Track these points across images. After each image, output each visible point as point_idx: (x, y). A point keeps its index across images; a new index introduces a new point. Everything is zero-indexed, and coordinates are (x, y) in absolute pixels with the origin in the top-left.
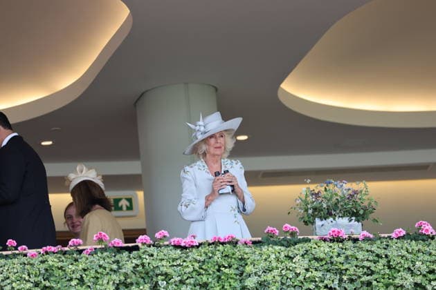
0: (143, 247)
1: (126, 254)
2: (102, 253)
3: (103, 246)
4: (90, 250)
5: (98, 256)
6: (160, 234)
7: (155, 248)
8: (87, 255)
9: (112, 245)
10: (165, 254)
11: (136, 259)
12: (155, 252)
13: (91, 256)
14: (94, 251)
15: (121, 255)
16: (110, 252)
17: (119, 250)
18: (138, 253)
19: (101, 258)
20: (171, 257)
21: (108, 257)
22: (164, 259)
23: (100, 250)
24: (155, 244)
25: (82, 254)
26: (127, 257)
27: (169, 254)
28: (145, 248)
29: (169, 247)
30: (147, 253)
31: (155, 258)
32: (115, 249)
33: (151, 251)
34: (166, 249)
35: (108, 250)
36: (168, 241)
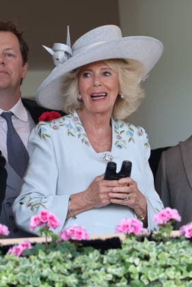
0: (129, 241)
1: (94, 254)
2: (47, 254)
3: (50, 239)
4: (23, 246)
5: (38, 258)
6: (163, 215)
7: (152, 244)
8: (16, 255)
9: (67, 236)
10: (173, 256)
11: (115, 266)
12: (152, 251)
13: (25, 258)
14: (30, 247)
15: (85, 256)
16: (63, 250)
17: (81, 247)
18: (119, 254)
19: (45, 262)
20: (184, 262)
21: (59, 260)
22: (171, 264)
23: (43, 246)
24: (153, 235)
25: (8, 254)
26: (97, 261)
27: (181, 256)
28: (132, 244)
29: (181, 242)
30: (137, 254)
31: (153, 263)
32: (73, 245)
33: (144, 248)
34: (175, 245)
35: (58, 246)
36: (178, 229)
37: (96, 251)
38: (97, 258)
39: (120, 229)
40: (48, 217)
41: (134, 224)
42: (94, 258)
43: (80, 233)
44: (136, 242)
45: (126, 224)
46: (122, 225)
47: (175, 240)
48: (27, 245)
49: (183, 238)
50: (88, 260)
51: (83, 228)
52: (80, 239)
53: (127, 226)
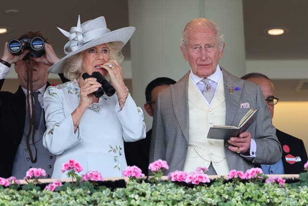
0: (131, 182)
1: (106, 191)
2: (73, 190)
3: (75, 180)
4: (56, 184)
5: (66, 193)
6: (156, 165)
7: (148, 185)
8: (51, 191)
9: (87, 178)
10: (162, 194)
11: (121, 200)
12: (148, 190)
13: (57, 193)
14: (61, 185)
15: (100, 192)
16: (84, 188)
17: (98, 186)
18: (124, 191)
19: (71, 196)
20: (170, 198)
21: (81, 195)
22: (161, 200)
23: (71, 184)
24: (149, 179)
25: (45, 189)
26: (108, 196)
27: (168, 194)
28: (134, 184)
29: (168, 184)
30: (137, 192)
31: (148, 198)
32: (91, 184)
33: (142, 188)
34: (164, 186)
35: (81, 184)
36: (166, 175)
37: (108, 189)
38: (108, 194)
39: (126, 173)
40: (74, 164)
41: (136, 170)
42: (106, 194)
43: (97, 176)
44: (136, 183)
45: (129, 170)
46: (127, 171)
47: (165, 183)
48: (59, 184)
49: (170, 181)
50: (101, 195)
51: (99, 172)
52: (97, 180)
53: (131, 172)
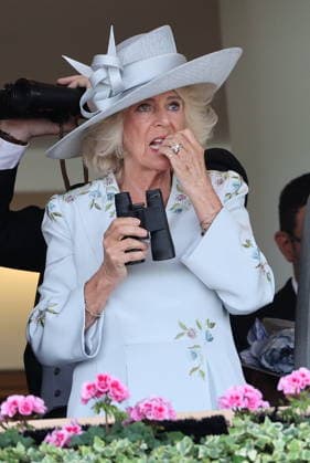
0: (239, 422)
1: (184, 444)
2: (108, 443)
3: (112, 420)
4: (69, 430)
5: (93, 450)
6: (294, 380)
7: (278, 427)
8: (58, 446)
9: (139, 414)
12: (277, 438)
13: (72, 450)
14: (80, 433)
15: (169, 446)
16: (133, 437)
17: (163, 431)
18: (224, 443)
19: (103, 457)
21: (126, 453)
23: (102, 430)
24: (279, 413)
25: (44, 443)
26: (188, 455)
28: (246, 426)
30: (253, 443)
31: (279, 457)
32: (149, 428)
33: (265, 434)
35: (125, 430)
37: (186, 438)
38: (187, 450)
39: (226, 402)
40: (109, 383)
41: (248, 394)
42: (183, 449)
43: (161, 410)
44: (251, 423)
45: (234, 394)
46: (229, 397)
48: (75, 429)
50: (173, 453)
51: (165, 401)
52: (161, 419)
53: (237, 398)
